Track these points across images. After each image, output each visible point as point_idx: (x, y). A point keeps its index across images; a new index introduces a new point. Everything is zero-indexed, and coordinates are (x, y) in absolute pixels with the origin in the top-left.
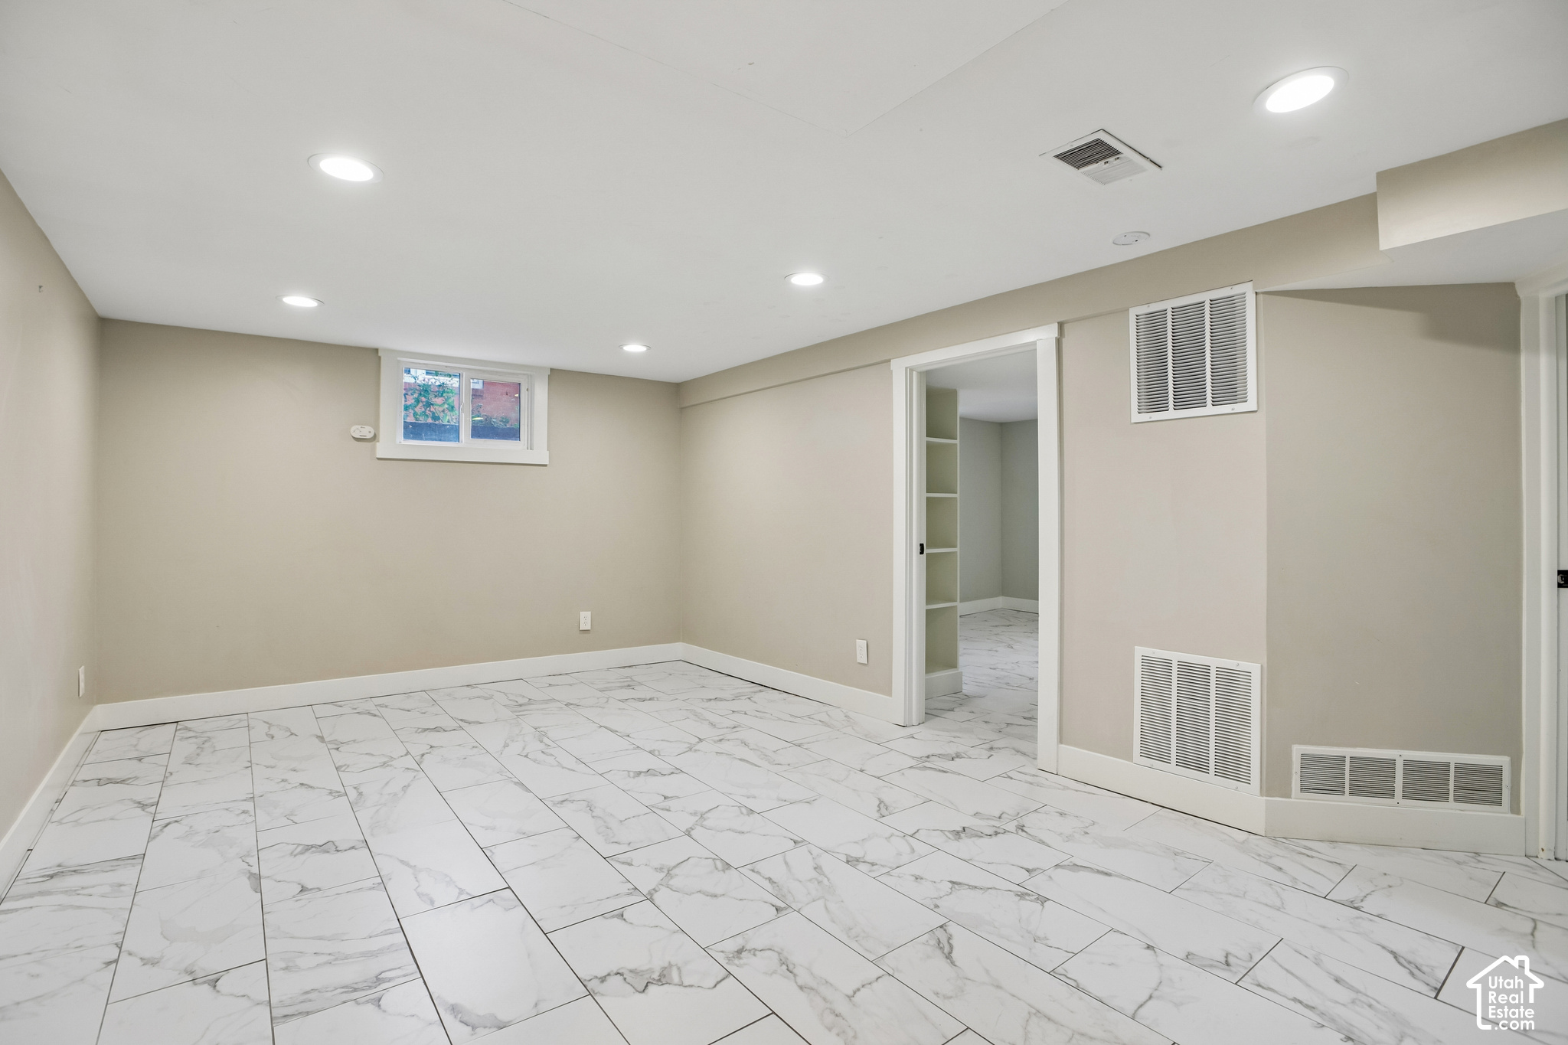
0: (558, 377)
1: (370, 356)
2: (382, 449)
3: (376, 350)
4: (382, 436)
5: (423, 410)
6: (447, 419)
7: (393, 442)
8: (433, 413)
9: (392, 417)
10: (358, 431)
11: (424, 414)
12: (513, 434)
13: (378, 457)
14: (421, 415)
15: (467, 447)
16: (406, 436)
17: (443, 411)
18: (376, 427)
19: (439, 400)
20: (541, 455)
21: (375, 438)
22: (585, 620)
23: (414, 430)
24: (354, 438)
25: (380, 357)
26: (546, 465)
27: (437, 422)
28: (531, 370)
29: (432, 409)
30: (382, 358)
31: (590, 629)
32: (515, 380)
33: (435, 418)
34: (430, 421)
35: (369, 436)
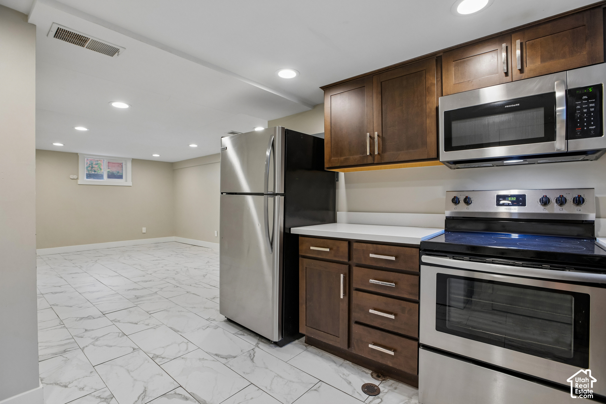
0: (134, 161)
1: (75, 156)
2: (80, 182)
3: (77, 154)
4: (80, 178)
5: (91, 169)
6: (99, 172)
7: (83, 180)
8: (94, 170)
9: (83, 172)
10: (72, 177)
11: (91, 170)
12: (121, 177)
13: (79, 184)
14: (90, 170)
15: (106, 181)
16: (87, 178)
17: (97, 169)
18: (78, 175)
19: (96, 166)
20: (130, 183)
21: (77, 179)
22: (144, 230)
23: (89, 176)
24: (71, 179)
25: (78, 156)
26: (131, 186)
27: (96, 173)
28: (126, 159)
29: (94, 169)
30: (79, 156)
31: (145, 232)
32: (120, 162)
33: (95, 171)
34: (93, 173)
35: (76, 178)
